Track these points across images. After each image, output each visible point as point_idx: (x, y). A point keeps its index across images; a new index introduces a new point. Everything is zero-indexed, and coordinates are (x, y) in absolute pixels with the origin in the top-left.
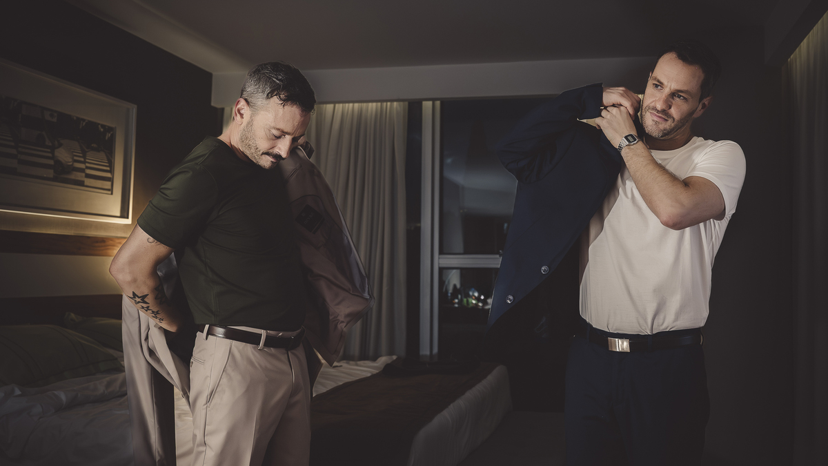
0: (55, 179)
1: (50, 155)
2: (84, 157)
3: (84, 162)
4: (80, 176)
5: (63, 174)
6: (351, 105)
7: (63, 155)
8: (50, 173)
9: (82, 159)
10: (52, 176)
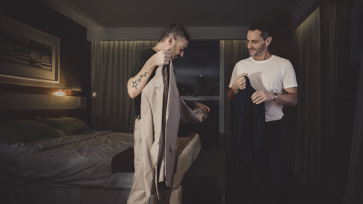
0: (30, 65)
1: (28, 56)
2: (41, 57)
3: (41, 59)
4: (39, 65)
5: (33, 63)
6: (140, 41)
7: (33, 56)
8: (28, 63)
9: (40, 58)
10: (29, 64)
